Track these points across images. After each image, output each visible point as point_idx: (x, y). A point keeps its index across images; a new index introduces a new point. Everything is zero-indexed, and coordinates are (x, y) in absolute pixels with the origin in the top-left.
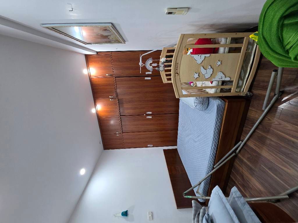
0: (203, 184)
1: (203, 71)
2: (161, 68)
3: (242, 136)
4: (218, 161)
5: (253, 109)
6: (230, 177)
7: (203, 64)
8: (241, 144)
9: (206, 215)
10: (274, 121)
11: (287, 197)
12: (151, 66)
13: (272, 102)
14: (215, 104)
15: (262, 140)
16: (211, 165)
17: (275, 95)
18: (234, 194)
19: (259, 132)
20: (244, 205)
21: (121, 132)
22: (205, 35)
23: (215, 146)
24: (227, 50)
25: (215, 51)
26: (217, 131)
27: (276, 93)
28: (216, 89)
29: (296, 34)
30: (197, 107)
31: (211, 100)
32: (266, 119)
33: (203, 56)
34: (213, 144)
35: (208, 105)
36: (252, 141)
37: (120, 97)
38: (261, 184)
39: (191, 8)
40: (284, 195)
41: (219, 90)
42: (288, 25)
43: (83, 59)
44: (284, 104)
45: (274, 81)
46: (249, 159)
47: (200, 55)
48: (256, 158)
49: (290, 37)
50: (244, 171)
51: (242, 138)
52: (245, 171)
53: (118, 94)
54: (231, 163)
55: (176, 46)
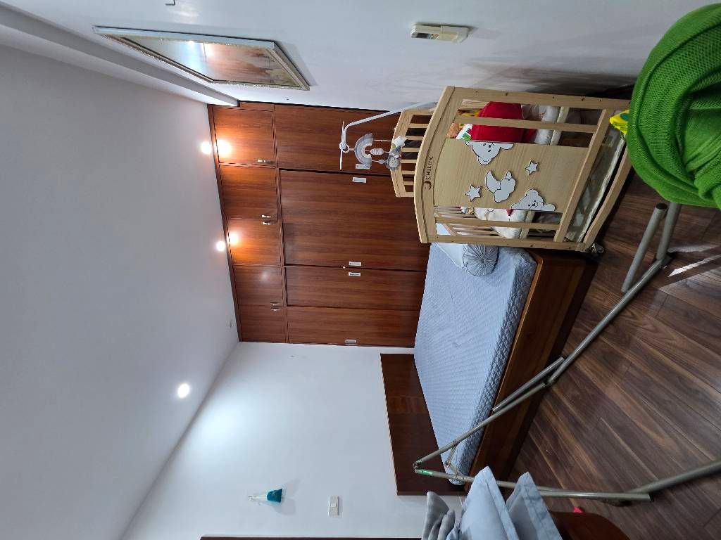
0: (462, 446)
1: (491, 182)
2: (393, 163)
3: (566, 345)
4: (504, 399)
5: (601, 287)
6: (526, 434)
7: (493, 166)
8: (562, 363)
9: (453, 531)
10: (645, 320)
11: (648, 497)
12: (367, 153)
13: (646, 276)
14: (512, 264)
15: (610, 362)
16: (485, 405)
17: (655, 260)
18: (523, 490)
19: (606, 341)
20: (543, 518)
21: (282, 302)
22: (507, 94)
23: (501, 363)
24: (556, 136)
25: (527, 136)
26: (510, 328)
27: (658, 257)
28: (519, 229)
29: (716, 138)
30: (470, 267)
31: (503, 252)
32: (628, 314)
33: (496, 146)
34: (497, 358)
35: (495, 265)
36: (587, 361)
37: (287, 219)
38: (596, 460)
39: (477, 29)
40: (642, 493)
41: (525, 233)
42: (699, 114)
43: (203, 114)
44: (674, 285)
45: (659, 227)
46: (574, 400)
47: (488, 144)
48: (591, 400)
49: (701, 144)
50: (560, 426)
51: (565, 351)
52: (562, 426)
53: (284, 211)
54: (533, 405)
55: (435, 109)
